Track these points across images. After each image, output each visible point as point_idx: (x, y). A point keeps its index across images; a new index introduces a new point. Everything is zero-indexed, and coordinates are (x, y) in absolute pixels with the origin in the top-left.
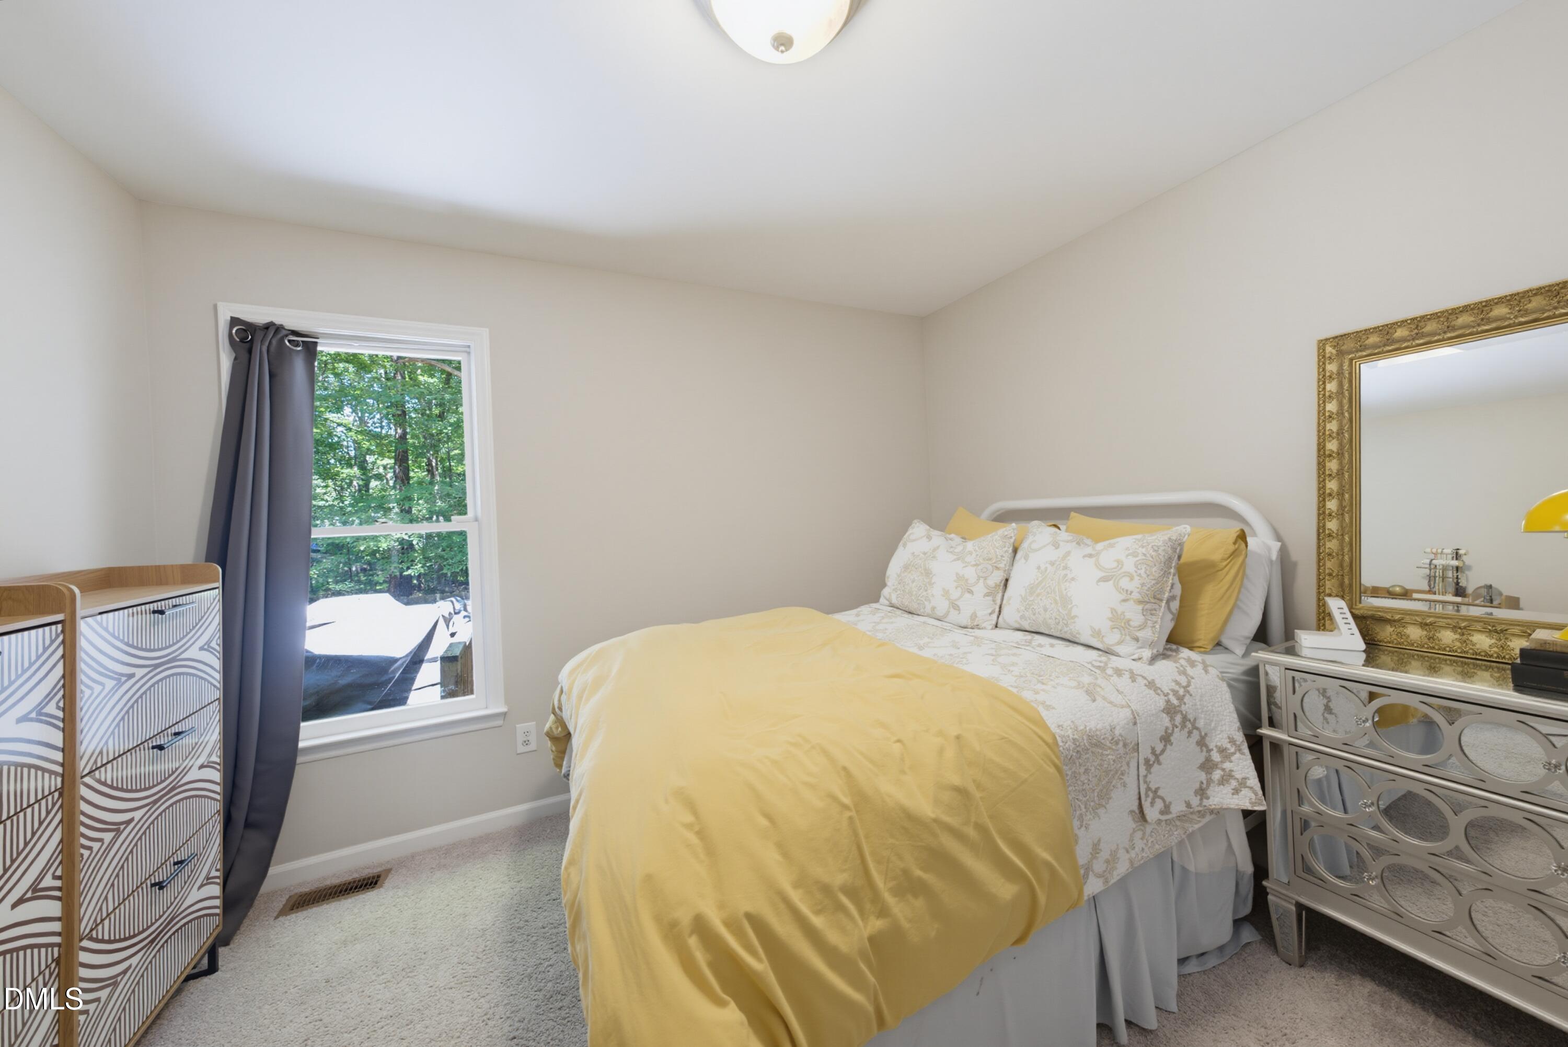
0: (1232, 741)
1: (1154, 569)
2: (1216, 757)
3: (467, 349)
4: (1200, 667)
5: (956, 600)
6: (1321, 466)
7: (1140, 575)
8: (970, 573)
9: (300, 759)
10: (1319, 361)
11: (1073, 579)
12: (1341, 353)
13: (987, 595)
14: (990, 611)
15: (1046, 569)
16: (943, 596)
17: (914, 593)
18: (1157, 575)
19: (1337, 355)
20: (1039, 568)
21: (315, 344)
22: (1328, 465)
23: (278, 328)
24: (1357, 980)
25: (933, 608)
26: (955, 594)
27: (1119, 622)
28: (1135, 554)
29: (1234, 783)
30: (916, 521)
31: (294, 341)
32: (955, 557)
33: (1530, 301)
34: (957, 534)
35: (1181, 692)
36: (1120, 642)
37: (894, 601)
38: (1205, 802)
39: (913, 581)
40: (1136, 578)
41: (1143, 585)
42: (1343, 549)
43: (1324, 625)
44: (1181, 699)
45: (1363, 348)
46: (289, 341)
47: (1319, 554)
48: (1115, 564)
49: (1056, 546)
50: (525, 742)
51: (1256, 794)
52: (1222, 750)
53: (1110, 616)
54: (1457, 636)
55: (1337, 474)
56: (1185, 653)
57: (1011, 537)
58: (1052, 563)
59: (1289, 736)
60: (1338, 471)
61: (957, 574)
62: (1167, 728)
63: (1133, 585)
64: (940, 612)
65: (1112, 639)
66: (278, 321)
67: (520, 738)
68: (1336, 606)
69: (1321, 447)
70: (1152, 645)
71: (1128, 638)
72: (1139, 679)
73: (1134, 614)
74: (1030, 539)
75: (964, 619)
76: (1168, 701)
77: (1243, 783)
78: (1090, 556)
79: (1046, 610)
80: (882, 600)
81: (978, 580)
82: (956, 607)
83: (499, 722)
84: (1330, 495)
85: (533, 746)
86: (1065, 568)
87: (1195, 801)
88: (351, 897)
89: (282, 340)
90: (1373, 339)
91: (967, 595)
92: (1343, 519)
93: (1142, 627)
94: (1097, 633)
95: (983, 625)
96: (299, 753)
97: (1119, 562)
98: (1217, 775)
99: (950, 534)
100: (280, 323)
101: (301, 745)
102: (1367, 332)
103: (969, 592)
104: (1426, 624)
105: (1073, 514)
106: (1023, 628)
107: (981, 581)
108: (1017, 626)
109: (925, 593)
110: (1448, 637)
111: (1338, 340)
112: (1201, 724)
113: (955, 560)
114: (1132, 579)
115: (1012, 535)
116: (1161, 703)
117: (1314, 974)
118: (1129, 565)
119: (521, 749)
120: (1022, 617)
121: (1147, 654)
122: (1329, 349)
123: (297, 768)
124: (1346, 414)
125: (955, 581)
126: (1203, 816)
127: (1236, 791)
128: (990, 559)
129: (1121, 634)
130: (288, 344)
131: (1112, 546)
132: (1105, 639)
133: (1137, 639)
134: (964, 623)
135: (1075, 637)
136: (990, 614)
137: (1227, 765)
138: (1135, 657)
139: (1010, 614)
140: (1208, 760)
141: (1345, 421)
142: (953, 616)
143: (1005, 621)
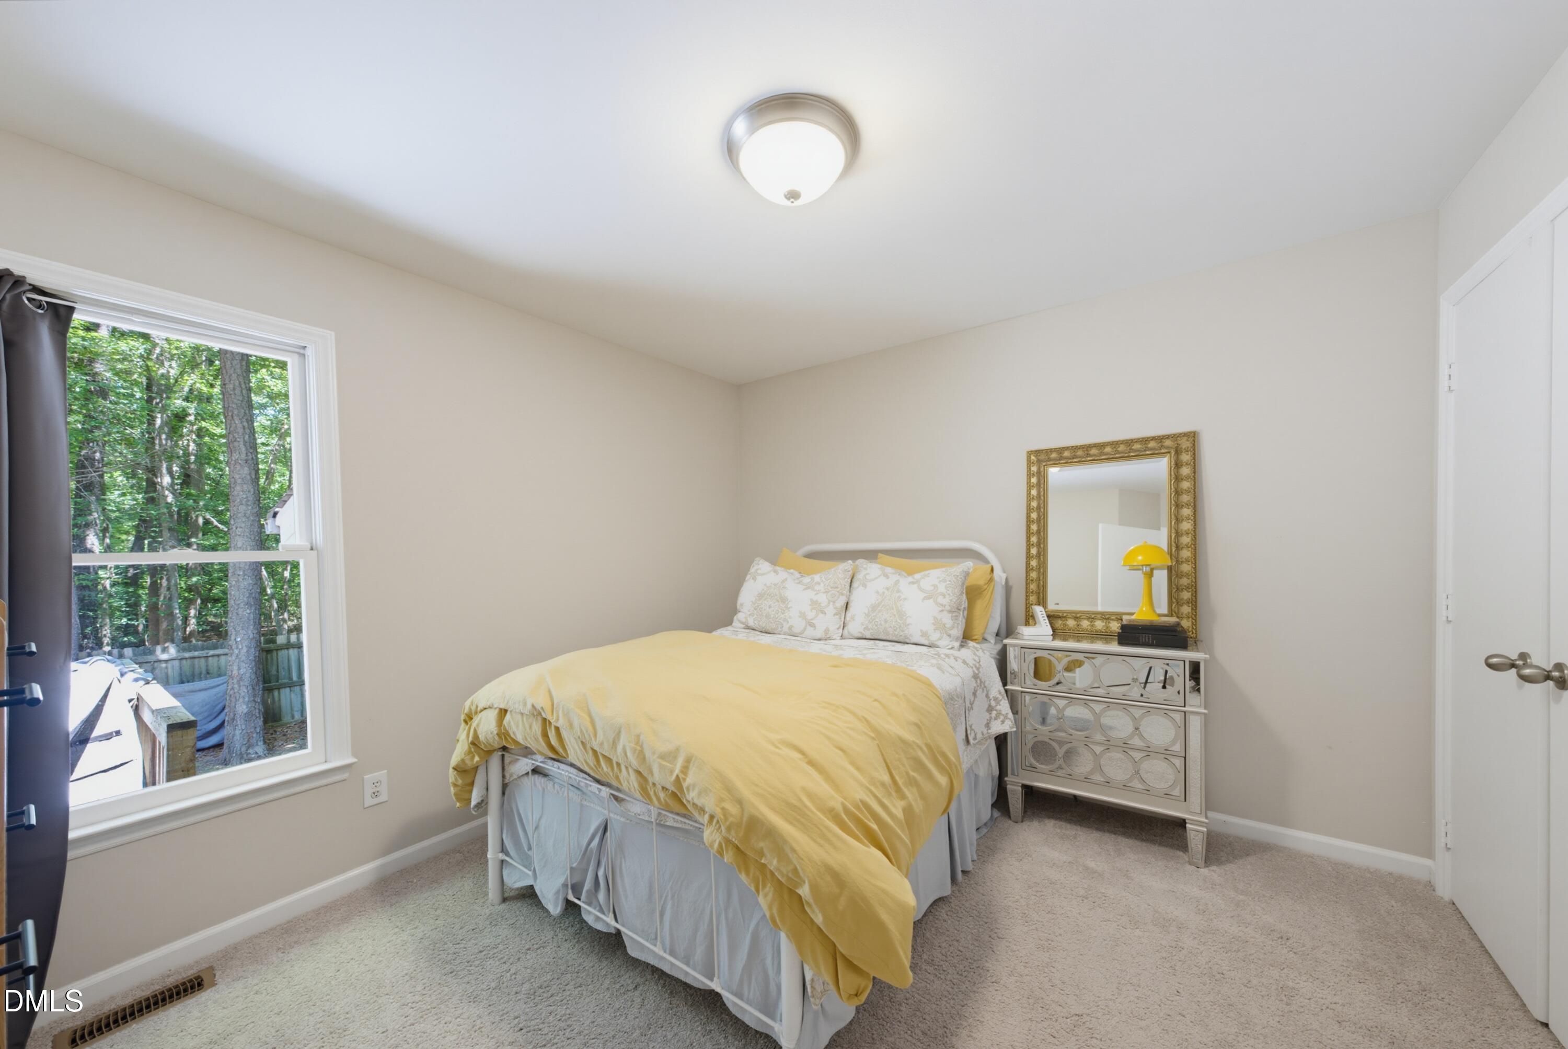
0: (1000, 693)
1: (956, 591)
2: (993, 703)
3: (302, 351)
4: (981, 651)
5: (812, 620)
6: (1028, 527)
7: (949, 595)
8: (822, 598)
9: (71, 854)
10: (1028, 464)
11: (905, 599)
12: (1039, 461)
13: (835, 614)
14: (838, 626)
15: (884, 593)
16: (800, 617)
17: (772, 616)
18: (958, 594)
19: (1037, 461)
20: (877, 592)
21: (71, 310)
22: (1032, 527)
23: (19, 281)
24: (1047, 821)
25: (790, 628)
26: (811, 615)
27: (939, 626)
28: (944, 581)
29: (1002, 718)
30: (757, 559)
31: (34, 300)
32: (805, 587)
33: (1119, 447)
34: (795, 569)
35: (978, 665)
36: (940, 639)
37: (751, 623)
38: (989, 731)
39: (770, 607)
40: (947, 596)
41: (951, 600)
42: (1039, 578)
43: (1029, 622)
44: (978, 669)
45: (1049, 460)
46: (29, 299)
47: (1027, 580)
48: (932, 588)
49: (887, 577)
50: (374, 793)
51: (1012, 722)
52: (996, 699)
53: (933, 621)
54: (1089, 623)
55: (1037, 532)
56: (971, 644)
57: (849, 571)
58: (888, 589)
59: (1022, 688)
60: (1037, 530)
61: (811, 600)
62: (975, 687)
63: (946, 601)
64: (796, 630)
65: (934, 637)
66: (18, 271)
67: (369, 790)
68: (1039, 611)
69: (1028, 516)
70: (957, 639)
71: (945, 635)
72: (959, 660)
73: (947, 619)
74: (863, 573)
75: (819, 633)
76: (974, 671)
77: (1006, 717)
78: (913, 583)
79: (886, 621)
80: (735, 623)
81: (829, 603)
82: (813, 625)
83: (345, 775)
84: (1033, 545)
85: (383, 797)
86: (898, 591)
87: (985, 731)
88: (176, 1005)
89: (19, 296)
90: (1054, 455)
91: (821, 615)
92: (1040, 559)
93: (952, 628)
94: (924, 634)
95: (834, 637)
96: (69, 847)
97: (935, 586)
98: (994, 713)
99: (790, 569)
100: (21, 274)
101: (72, 835)
102: (1052, 450)
103: (822, 613)
104: (1077, 618)
105: (880, 555)
106: (864, 637)
107: (832, 603)
108: (860, 635)
109: (782, 616)
110: (1085, 624)
111: (1037, 452)
112: (986, 684)
113: (805, 589)
114: (944, 596)
115: (850, 569)
116: (971, 674)
117: (1029, 824)
118: (942, 588)
119: (369, 801)
120: (866, 628)
121: (957, 644)
122: (1033, 457)
123: (69, 867)
124: (1042, 498)
125: (810, 605)
126: (986, 740)
127: (1003, 722)
128: (837, 588)
129: (941, 633)
130: (26, 302)
131: (927, 576)
132: (930, 637)
133: (950, 636)
134: (819, 636)
135: (906, 637)
136: (838, 629)
137: (998, 708)
138: (950, 647)
139: (855, 627)
140: (990, 706)
141: (1041, 502)
142: (810, 632)
143: (849, 633)
